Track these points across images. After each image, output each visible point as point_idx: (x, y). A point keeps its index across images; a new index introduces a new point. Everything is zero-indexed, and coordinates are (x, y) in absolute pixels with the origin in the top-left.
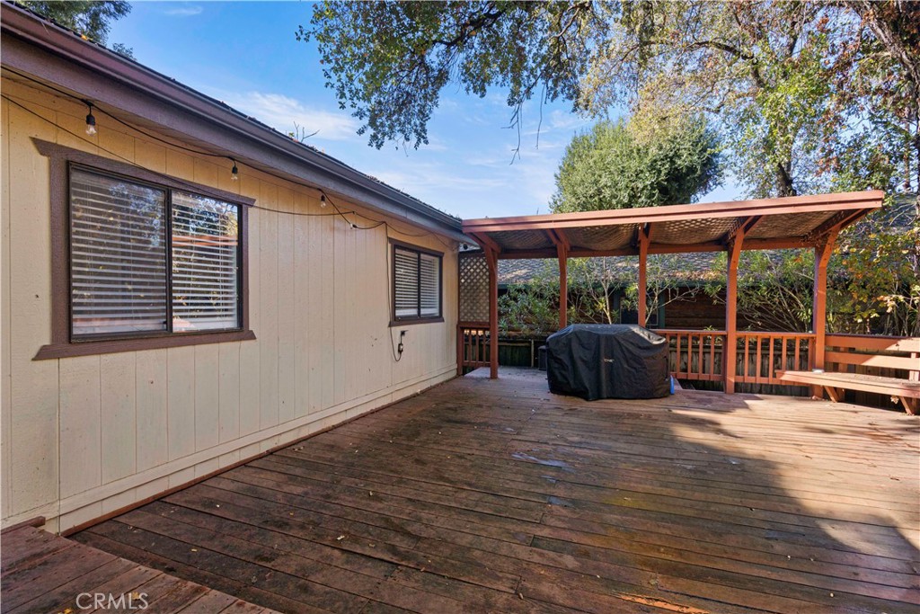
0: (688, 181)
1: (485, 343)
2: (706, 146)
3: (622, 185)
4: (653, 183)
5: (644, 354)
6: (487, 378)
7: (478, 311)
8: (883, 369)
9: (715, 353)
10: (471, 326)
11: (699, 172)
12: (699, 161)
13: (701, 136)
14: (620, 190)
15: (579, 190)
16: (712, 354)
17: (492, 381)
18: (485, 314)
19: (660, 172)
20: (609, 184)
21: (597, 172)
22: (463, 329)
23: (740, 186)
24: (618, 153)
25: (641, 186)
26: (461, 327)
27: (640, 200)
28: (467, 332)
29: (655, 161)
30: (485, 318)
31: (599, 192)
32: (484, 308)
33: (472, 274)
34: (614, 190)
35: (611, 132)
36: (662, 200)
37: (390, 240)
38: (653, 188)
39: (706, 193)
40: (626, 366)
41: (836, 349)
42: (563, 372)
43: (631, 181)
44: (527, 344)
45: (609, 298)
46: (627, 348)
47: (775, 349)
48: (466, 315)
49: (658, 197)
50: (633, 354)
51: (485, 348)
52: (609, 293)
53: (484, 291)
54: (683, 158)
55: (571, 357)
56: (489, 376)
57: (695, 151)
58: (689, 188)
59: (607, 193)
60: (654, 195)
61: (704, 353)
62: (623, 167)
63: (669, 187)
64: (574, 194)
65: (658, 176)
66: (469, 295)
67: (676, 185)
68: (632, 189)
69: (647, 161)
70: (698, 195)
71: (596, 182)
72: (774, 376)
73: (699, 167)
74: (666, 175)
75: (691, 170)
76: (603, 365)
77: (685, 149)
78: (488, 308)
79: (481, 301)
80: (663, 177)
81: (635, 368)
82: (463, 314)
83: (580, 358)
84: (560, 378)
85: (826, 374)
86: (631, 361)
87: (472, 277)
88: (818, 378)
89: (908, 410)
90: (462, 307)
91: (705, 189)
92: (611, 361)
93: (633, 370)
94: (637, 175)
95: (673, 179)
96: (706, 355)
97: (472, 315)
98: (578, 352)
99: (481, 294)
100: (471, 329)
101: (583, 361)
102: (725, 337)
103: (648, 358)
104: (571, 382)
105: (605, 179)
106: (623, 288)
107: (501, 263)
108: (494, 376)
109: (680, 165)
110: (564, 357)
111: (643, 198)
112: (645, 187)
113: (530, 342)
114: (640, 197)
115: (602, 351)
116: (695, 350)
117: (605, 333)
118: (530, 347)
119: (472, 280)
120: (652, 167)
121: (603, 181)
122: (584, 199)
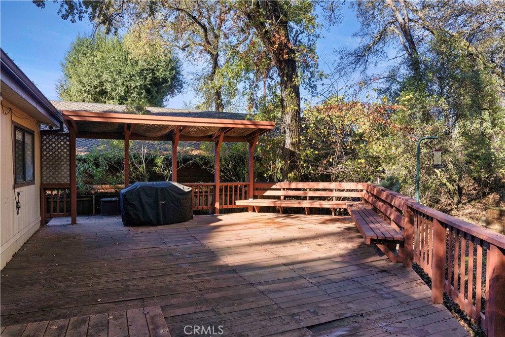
0: (163, 87)
1: (51, 200)
2: (174, 67)
3: (119, 82)
4: (141, 85)
5: (181, 197)
6: (70, 224)
7: (60, 176)
8: (271, 196)
9: (205, 195)
10: (53, 187)
11: (170, 83)
12: (170, 76)
13: (170, 59)
14: (118, 86)
15: (85, 80)
16: (204, 196)
17: (74, 226)
18: (65, 178)
19: (146, 78)
20: (110, 80)
21: (100, 69)
22: (45, 189)
23: (197, 98)
24: (116, 58)
25: (133, 85)
26: (43, 188)
27: (133, 95)
28: (48, 192)
29: (143, 70)
30: (66, 181)
31: (102, 84)
32: (65, 173)
33: (54, 148)
34: (113, 85)
35: (110, 42)
36: (147, 97)
37: (13, 122)
38: (141, 89)
39: (173, 96)
40: (172, 205)
41: (257, 189)
42: (136, 212)
43: (126, 81)
44: (89, 198)
45: (145, 165)
46: (173, 195)
47: (225, 192)
48: (48, 178)
49: (145, 96)
50: (175, 198)
51: (52, 204)
52: (145, 163)
53: (65, 160)
54: (160, 72)
55: (141, 203)
56: (70, 223)
57: (167, 68)
58: (163, 92)
59: (108, 87)
60: (142, 93)
61: (200, 196)
62: (120, 70)
63: (152, 89)
64: (81, 82)
65: (145, 81)
66: (51, 163)
67: (156, 89)
68: (127, 87)
69: (137, 69)
70: (169, 97)
71: (99, 76)
72: (235, 204)
73: (169, 79)
74: (151, 80)
75: (165, 80)
76: (160, 205)
77: (161, 66)
78: (68, 173)
79: (63, 168)
80: (148, 82)
81: (176, 205)
82: (45, 178)
83: (147, 202)
84: (134, 216)
85: (255, 200)
86: (175, 202)
87: (54, 150)
88: (251, 202)
89: (281, 212)
90: (45, 173)
91: (173, 95)
92: (164, 202)
93: (175, 207)
94: (131, 77)
95: (154, 85)
96: (201, 197)
97: (54, 178)
98: (145, 199)
99: (63, 163)
100: (52, 190)
101: (149, 204)
102: (215, 186)
103: (182, 199)
104: (141, 217)
105: (107, 76)
106: (153, 160)
107: (78, 141)
108: (74, 222)
109: (158, 76)
110: (136, 203)
111: (135, 94)
112: (136, 87)
113: (92, 197)
114: (132, 93)
115: (160, 198)
116: (195, 194)
117: (160, 186)
118: (92, 200)
119: (54, 153)
120: (141, 73)
121: (105, 77)
122: (89, 88)
